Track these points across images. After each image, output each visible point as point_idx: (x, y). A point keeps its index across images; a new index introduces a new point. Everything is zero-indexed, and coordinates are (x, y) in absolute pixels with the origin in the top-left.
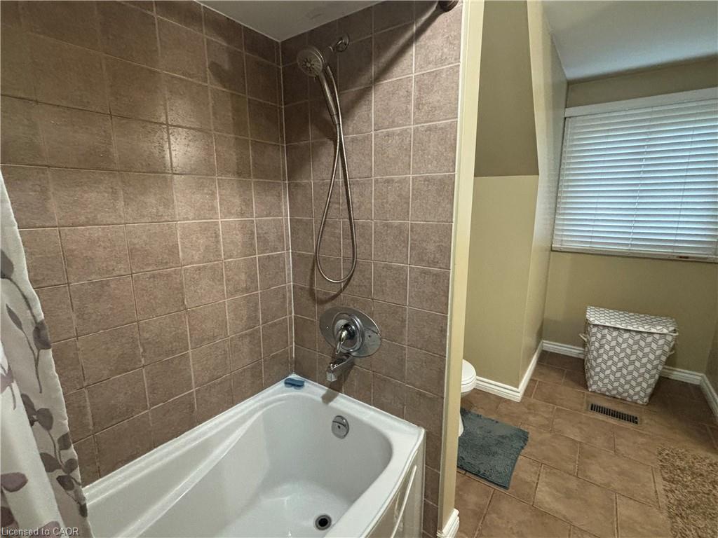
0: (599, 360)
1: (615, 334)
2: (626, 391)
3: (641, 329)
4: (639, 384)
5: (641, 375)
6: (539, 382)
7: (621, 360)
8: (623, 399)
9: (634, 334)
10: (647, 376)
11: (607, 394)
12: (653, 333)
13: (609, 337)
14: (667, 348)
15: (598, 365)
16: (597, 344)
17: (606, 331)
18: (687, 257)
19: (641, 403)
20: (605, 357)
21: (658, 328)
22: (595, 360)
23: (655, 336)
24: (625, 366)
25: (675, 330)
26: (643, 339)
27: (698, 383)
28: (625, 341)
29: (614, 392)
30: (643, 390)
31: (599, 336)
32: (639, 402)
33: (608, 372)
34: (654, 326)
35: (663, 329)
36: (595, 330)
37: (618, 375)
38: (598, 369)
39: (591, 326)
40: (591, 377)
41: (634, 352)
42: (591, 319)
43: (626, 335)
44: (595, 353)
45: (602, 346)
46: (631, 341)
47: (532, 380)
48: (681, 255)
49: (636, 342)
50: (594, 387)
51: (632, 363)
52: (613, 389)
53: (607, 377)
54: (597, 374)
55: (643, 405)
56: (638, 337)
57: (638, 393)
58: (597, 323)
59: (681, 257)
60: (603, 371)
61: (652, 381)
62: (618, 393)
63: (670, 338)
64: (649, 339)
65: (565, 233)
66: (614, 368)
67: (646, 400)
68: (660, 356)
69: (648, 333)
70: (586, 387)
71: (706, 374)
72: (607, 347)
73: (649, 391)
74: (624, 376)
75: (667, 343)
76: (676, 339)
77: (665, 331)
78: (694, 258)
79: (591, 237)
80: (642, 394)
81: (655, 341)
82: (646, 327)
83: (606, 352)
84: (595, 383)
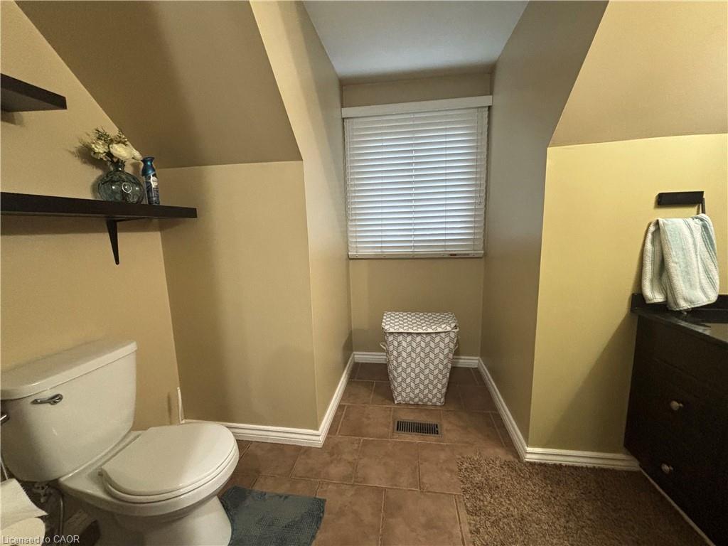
0: (400, 370)
1: (409, 339)
2: (426, 396)
3: (430, 331)
4: (435, 386)
5: (436, 377)
6: (349, 407)
7: (418, 365)
8: (425, 405)
9: (424, 336)
10: (440, 377)
11: (411, 402)
12: (439, 333)
13: (404, 344)
14: (452, 345)
15: (399, 375)
16: (395, 353)
17: (401, 338)
18: (455, 255)
19: (439, 404)
20: (404, 365)
21: (443, 326)
22: (396, 369)
23: (441, 335)
24: (422, 371)
25: (455, 326)
26: (433, 340)
27: (476, 366)
28: (419, 344)
29: (417, 400)
30: (439, 391)
31: (396, 344)
32: (438, 404)
33: (408, 380)
34: (440, 324)
35: (446, 326)
36: (391, 338)
37: (417, 381)
38: (399, 379)
39: (388, 335)
40: (395, 388)
41: (427, 355)
42: (386, 327)
43: (418, 339)
44: (395, 363)
45: (400, 354)
46: (423, 344)
47: (340, 407)
48: (451, 253)
49: (428, 344)
50: (399, 398)
51: (427, 366)
52: (416, 397)
53: (408, 385)
54: (400, 384)
55: (440, 406)
56: (428, 339)
57: (435, 396)
58: (392, 330)
59: (451, 255)
60: (404, 380)
61: (445, 381)
62: (420, 400)
63: (453, 335)
64: (437, 339)
65: (358, 240)
66: (413, 375)
67: (442, 400)
68: (448, 354)
69: (436, 333)
70: (393, 400)
71: (481, 357)
72: (404, 354)
73: (444, 390)
74: (422, 382)
75: (452, 340)
76: (458, 334)
77: (449, 329)
78: (460, 254)
79: (382, 242)
80: (439, 396)
81: (442, 340)
82: (433, 327)
83: (404, 360)
84: (400, 394)
